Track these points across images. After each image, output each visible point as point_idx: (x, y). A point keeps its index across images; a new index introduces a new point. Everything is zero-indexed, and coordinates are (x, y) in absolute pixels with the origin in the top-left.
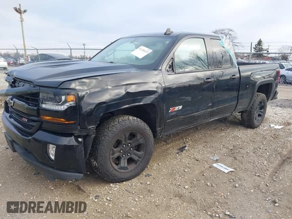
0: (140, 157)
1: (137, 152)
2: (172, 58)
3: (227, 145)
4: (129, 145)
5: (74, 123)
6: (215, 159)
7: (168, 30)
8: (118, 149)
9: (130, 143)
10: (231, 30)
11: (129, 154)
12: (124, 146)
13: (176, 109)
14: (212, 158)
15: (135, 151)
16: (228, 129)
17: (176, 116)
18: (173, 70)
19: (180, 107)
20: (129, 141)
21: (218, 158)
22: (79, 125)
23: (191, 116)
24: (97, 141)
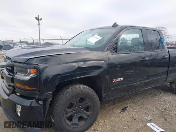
0: (88, 116)
1: (87, 112)
2: (116, 43)
3: (159, 108)
4: (80, 106)
5: (35, 90)
6: (149, 120)
7: (115, 23)
8: (71, 109)
9: (81, 105)
10: (164, 28)
11: (80, 114)
12: (76, 107)
13: (118, 80)
14: (146, 118)
15: (85, 111)
16: (160, 94)
17: (118, 85)
18: (116, 51)
19: (122, 79)
20: (80, 104)
21: (151, 118)
22: (39, 91)
23: (131, 86)
24: (55, 104)
